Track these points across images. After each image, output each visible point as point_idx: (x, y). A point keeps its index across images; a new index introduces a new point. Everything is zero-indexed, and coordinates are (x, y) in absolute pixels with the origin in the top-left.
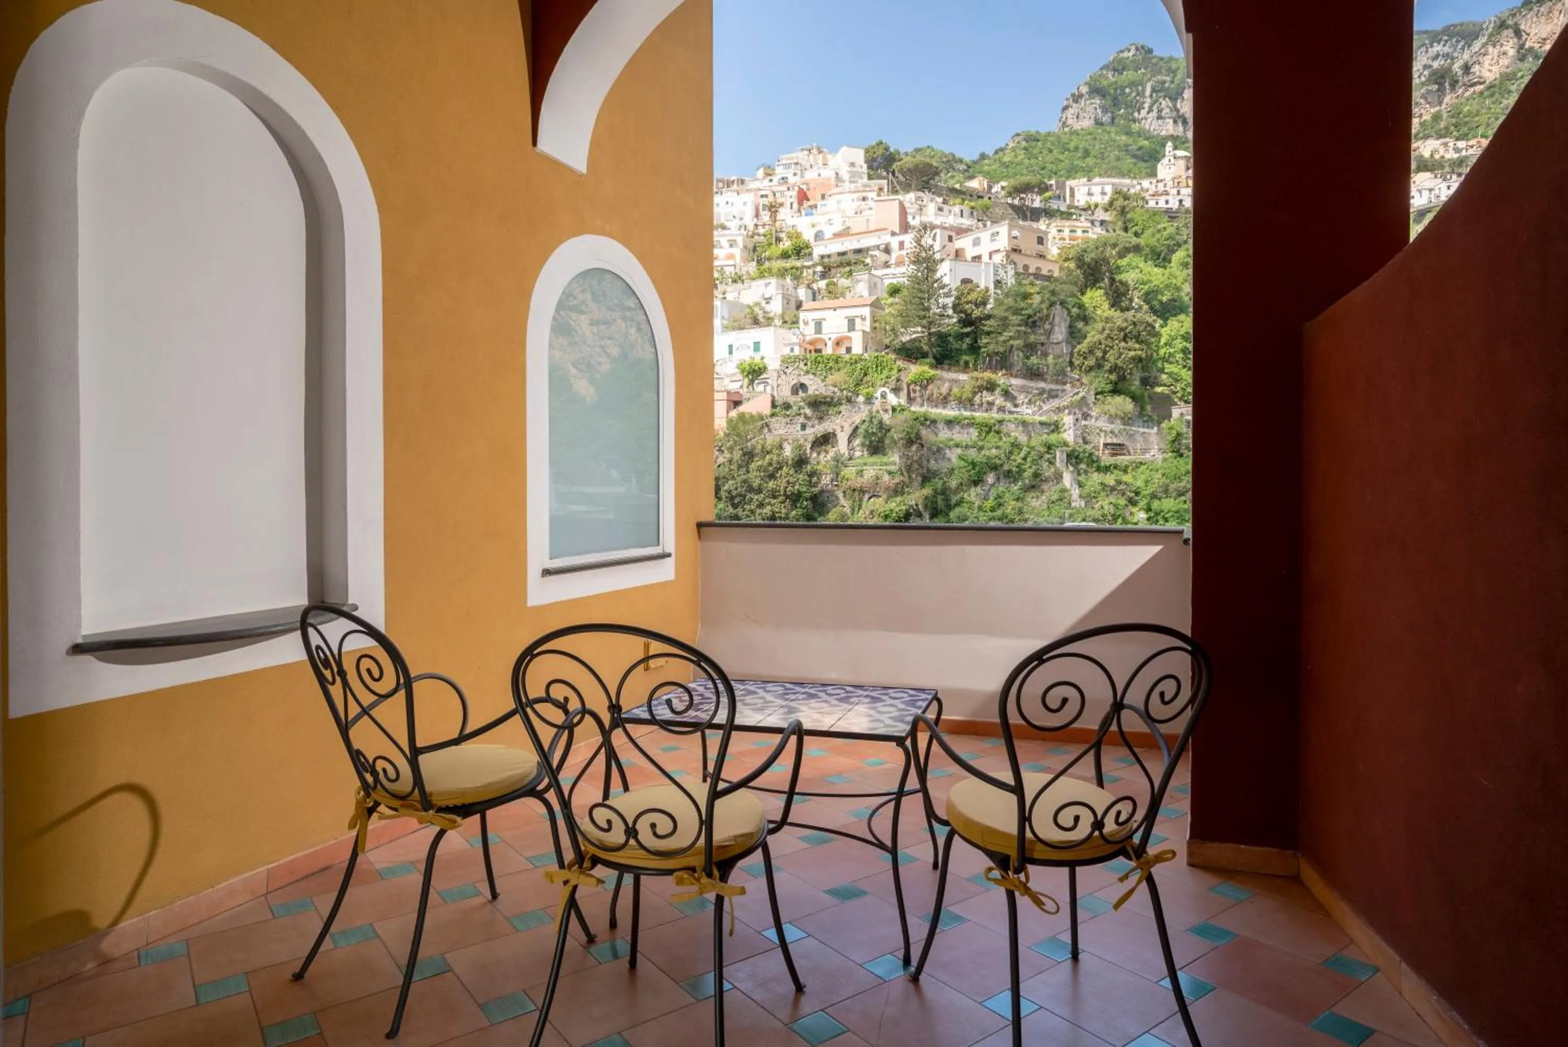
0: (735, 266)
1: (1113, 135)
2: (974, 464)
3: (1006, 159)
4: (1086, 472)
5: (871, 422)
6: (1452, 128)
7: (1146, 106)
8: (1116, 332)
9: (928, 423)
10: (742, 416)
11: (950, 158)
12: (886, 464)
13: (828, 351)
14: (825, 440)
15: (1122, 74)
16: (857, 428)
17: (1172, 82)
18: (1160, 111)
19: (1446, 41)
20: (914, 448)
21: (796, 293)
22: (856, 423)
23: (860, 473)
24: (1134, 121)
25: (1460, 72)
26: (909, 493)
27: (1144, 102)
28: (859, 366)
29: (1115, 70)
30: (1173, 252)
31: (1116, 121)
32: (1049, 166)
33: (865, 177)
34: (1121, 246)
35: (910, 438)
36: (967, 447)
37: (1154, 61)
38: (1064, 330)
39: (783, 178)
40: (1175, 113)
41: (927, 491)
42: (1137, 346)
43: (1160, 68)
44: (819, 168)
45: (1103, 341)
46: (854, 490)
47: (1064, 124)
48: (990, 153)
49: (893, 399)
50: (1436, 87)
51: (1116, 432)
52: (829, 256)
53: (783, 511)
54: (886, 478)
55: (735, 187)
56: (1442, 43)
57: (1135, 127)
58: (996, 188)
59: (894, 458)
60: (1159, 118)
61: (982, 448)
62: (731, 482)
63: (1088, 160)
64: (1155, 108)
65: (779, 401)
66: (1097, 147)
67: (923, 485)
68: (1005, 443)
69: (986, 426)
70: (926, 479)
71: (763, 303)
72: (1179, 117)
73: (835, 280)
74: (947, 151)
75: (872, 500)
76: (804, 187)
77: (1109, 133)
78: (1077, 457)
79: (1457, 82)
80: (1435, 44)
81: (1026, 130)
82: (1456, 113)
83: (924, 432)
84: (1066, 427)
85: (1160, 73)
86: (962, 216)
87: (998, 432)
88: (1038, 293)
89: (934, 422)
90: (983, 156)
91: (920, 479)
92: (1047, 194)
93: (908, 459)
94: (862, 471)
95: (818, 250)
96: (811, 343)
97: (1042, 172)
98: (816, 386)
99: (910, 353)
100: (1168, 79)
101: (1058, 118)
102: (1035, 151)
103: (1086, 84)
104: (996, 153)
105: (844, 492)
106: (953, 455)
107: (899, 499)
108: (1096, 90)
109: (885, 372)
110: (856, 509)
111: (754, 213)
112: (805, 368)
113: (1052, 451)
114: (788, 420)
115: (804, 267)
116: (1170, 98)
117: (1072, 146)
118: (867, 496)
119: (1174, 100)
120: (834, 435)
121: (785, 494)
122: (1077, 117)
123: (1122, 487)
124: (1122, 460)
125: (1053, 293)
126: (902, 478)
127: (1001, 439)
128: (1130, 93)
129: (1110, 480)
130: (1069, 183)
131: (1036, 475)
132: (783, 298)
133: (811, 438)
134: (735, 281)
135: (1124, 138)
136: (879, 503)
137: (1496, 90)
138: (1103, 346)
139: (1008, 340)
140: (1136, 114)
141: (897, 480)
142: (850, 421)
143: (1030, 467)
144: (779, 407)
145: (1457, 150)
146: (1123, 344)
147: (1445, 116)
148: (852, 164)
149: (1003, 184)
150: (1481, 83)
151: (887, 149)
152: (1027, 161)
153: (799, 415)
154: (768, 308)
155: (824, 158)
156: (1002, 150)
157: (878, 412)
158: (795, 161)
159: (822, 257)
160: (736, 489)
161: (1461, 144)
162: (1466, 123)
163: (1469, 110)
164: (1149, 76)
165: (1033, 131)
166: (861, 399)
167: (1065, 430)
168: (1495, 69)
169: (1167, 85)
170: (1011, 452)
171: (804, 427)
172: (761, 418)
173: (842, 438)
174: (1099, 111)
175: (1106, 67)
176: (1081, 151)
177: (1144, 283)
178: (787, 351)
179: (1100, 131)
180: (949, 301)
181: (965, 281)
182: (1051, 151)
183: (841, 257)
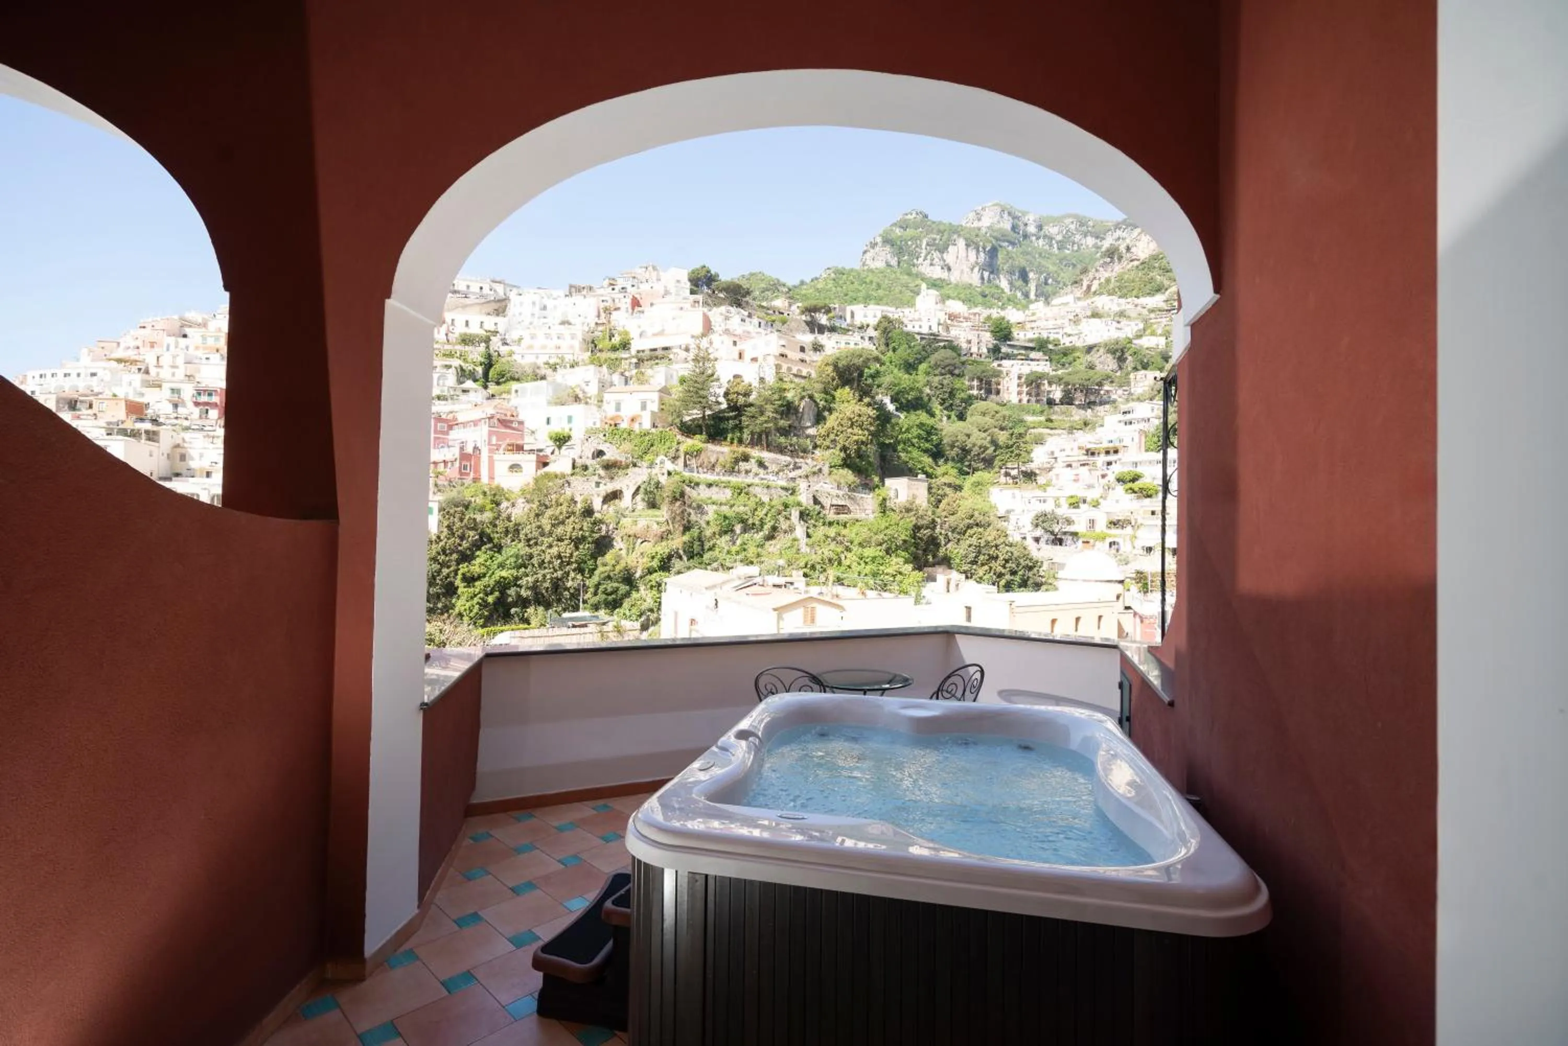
0: (573, 354)
1: (898, 274)
2: (725, 517)
3: (820, 286)
4: (815, 526)
5: (649, 483)
6: (1117, 290)
7: (923, 255)
8: (845, 421)
9: (692, 484)
10: (547, 475)
11: (776, 281)
12: (656, 516)
13: (624, 425)
14: (614, 496)
15: (906, 230)
16: (639, 487)
17: (941, 240)
18: (932, 260)
19: (1124, 229)
20: (678, 504)
21: (611, 379)
22: (639, 484)
23: (635, 523)
24: (914, 265)
25: (1124, 251)
26: (672, 539)
27: (921, 253)
28: (647, 438)
29: (901, 227)
30: (921, 363)
31: (901, 265)
32: (851, 294)
33: (688, 291)
34: (864, 357)
35: (674, 497)
36: (721, 504)
37: (929, 223)
38: (812, 418)
39: (623, 288)
40: (942, 262)
41: (686, 538)
42: (860, 432)
43: (933, 229)
44: (653, 282)
45: (836, 427)
46: (629, 536)
47: (864, 264)
48: (808, 280)
49: (669, 466)
50: (1109, 260)
51: (841, 496)
52: (643, 351)
53: (568, 551)
54: (655, 526)
55: (584, 292)
56: (1122, 230)
57: (914, 270)
58: (794, 307)
59: (663, 513)
60: (931, 265)
61: (732, 506)
62: (529, 527)
63: (879, 291)
64: (929, 257)
65: (579, 462)
66: (886, 282)
67: (684, 533)
68: (752, 503)
69: (738, 488)
70: (687, 528)
71: (584, 386)
72: (945, 265)
73: (643, 370)
74: (774, 277)
75: (644, 543)
76: (637, 296)
77: (895, 273)
78: (808, 515)
79: (1122, 257)
80: (1117, 230)
81: (836, 265)
82: (1120, 278)
83: (688, 489)
84: (801, 491)
85: (932, 232)
86: (760, 326)
87: (747, 494)
88: (794, 389)
89: (697, 484)
90: (802, 283)
91: (681, 528)
92: (831, 315)
93: (672, 513)
94: (636, 521)
95: (635, 346)
96: (612, 419)
97: (845, 298)
98: (611, 454)
99: (688, 430)
100: (938, 237)
101: (860, 259)
102: (841, 282)
103: (880, 235)
104: (812, 280)
105: (622, 537)
106: (711, 510)
107: (664, 543)
108: (887, 241)
109: (668, 444)
110: (631, 551)
111: (596, 314)
112: (604, 438)
113: (788, 510)
114: (585, 479)
115: (622, 359)
116: (939, 251)
117: (868, 280)
118: (640, 541)
119: (942, 252)
120: (621, 492)
121: (570, 538)
122: (873, 260)
123: (839, 538)
124: (843, 517)
125: (804, 389)
126: (667, 527)
127: (749, 499)
128: (912, 245)
129: (832, 532)
130: (849, 309)
131: (774, 529)
132: (599, 382)
133: (603, 494)
134: (572, 366)
135: (906, 277)
136: (648, 548)
137: (1146, 265)
138: (835, 431)
139: (763, 423)
140: (915, 261)
141: (664, 529)
142: (634, 482)
143: (770, 521)
144: (579, 468)
145: (1119, 305)
146: (850, 430)
147: (1113, 280)
148: (678, 281)
149: (800, 304)
150: (1138, 260)
151: (708, 272)
152: (834, 289)
153: (595, 475)
154: (587, 389)
155: (658, 275)
156: (817, 279)
157: (656, 475)
158: (633, 275)
159: (638, 352)
160: (531, 533)
161: (1122, 301)
162: (1126, 287)
163: (1128, 278)
164: (925, 233)
165: (840, 267)
166: (645, 464)
167: (800, 494)
168: (1146, 251)
169: (937, 242)
170: (756, 510)
171: (598, 484)
172: (563, 476)
173: (628, 495)
174: (889, 256)
175: (895, 225)
176: (874, 284)
177: (895, 385)
178: (590, 425)
179: (889, 271)
180: (721, 392)
181: (736, 377)
182: (852, 283)
183: (653, 353)
